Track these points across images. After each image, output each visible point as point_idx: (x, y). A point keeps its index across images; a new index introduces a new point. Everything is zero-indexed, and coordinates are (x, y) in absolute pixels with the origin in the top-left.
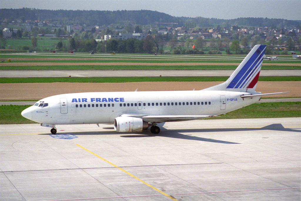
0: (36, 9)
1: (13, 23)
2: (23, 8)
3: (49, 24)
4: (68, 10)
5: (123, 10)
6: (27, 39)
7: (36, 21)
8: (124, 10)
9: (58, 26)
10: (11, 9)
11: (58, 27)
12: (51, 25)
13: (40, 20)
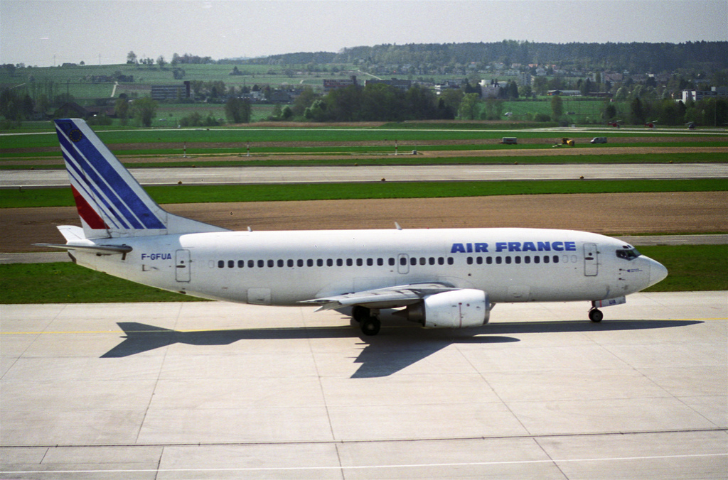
0: (530, 41)
1: (487, 70)
2: (504, 41)
3: (557, 71)
4: (588, 43)
5: (698, 42)
6: (530, 100)
7: (531, 65)
8: (700, 41)
9: (575, 74)
10: (481, 43)
11: (575, 76)
12: (561, 71)
13: (539, 64)
